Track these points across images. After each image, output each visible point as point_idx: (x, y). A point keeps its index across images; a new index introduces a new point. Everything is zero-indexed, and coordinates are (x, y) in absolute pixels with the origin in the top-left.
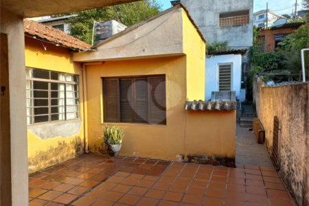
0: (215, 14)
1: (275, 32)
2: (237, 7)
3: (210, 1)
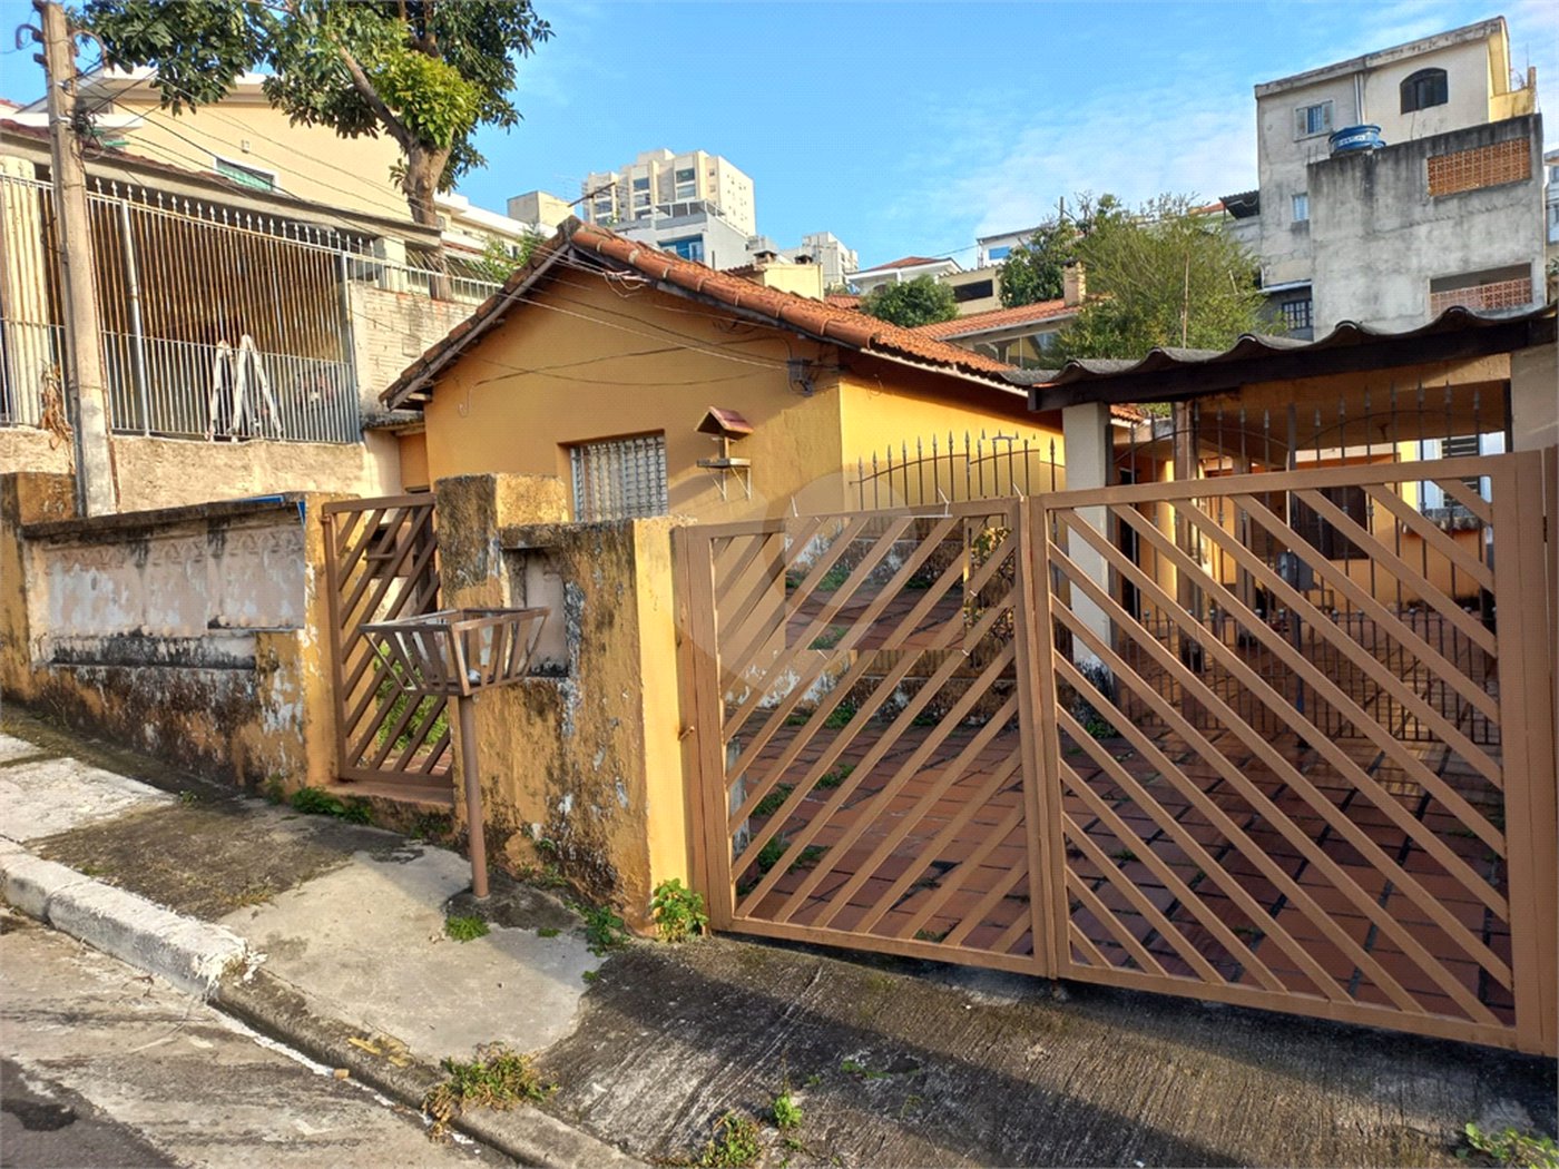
0: (1414, 281)
2: (1490, 256)
3: (1399, 245)
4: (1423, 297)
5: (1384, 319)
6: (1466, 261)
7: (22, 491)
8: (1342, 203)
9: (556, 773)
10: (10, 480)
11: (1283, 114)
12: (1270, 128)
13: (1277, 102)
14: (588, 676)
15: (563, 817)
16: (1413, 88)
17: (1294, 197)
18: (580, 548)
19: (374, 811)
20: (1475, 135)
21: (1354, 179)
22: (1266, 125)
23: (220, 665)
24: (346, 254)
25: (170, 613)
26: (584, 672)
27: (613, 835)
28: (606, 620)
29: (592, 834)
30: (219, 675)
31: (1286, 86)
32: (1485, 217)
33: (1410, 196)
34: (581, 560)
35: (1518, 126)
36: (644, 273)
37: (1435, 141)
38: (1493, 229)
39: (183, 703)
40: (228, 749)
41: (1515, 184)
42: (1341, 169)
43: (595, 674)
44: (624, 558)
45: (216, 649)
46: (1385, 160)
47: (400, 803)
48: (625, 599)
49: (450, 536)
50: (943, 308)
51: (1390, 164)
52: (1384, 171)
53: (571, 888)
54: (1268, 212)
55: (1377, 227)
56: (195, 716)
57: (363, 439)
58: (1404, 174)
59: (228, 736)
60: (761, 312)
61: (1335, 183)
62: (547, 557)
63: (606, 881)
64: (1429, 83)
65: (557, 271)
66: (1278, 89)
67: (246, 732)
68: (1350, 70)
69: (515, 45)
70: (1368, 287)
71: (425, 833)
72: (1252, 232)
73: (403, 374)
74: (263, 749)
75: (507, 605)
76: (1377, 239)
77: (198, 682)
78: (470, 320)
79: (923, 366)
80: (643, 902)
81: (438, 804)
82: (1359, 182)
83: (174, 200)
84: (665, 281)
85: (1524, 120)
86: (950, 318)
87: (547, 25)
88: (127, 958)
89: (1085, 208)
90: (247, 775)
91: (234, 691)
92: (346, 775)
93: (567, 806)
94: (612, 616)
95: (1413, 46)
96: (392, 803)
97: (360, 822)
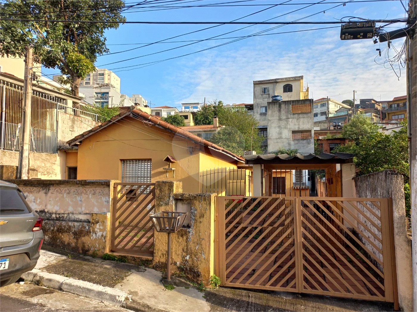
0: (289, 131)
1: (329, 142)
2: (304, 127)
3: (285, 122)
4: (291, 134)
5: (282, 138)
6: (299, 128)
7: (4, 171)
8: (274, 112)
9: (185, 250)
10: (2, 167)
11: (259, 88)
13: (258, 86)
14: (196, 228)
15: (186, 260)
16: (286, 87)
17: (261, 107)
18: (196, 200)
19: (128, 259)
20: (301, 102)
21: (277, 107)
22: (255, 90)
23: (75, 221)
24: (59, 103)
25: (56, 206)
26: (195, 227)
27: (200, 265)
28: (202, 216)
29: (194, 264)
30: (76, 224)
31: (260, 82)
32: (302, 119)
33: (288, 112)
34: (197, 203)
35: (309, 101)
36: (152, 122)
37: (293, 101)
38: (304, 122)
39: (60, 230)
40: (76, 243)
41: (308, 113)
42: (274, 104)
43: (198, 228)
44: (208, 203)
45: (74, 217)
46: (283, 104)
47: (136, 257)
48: (208, 212)
49: (159, 194)
50: (182, 123)
52: (283, 106)
53: (187, 277)
54: (255, 109)
55: (281, 118)
56: (65, 234)
57: (57, 153)
58: (287, 107)
59: (77, 240)
60: (184, 135)
61: (273, 107)
62: (183, 200)
63: (198, 275)
64: (289, 87)
65: (127, 117)
66: (258, 83)
67: (85, 239)
68: (273, 81)
69: (98, 53)
70: (279, 131)
71: (144, 264)
72: (252, 113)
73: (75, 137)
74: (90, 243)
75: (174, 211)
76: (281, 121)
77: (68, 225)
78: (99, 126)
79: (217, 150)
80: (208, 281)
81: (149, 257)
83: (17, 86)
84: (158, 125)
85: (310, 100)
86: (184, 126)
87: (109, 50)
88: (93, 298)
89: (215, 103)
90: (83, 250)
91: (82, 228)
92: (113, 250)
93: (188, 258)
94: (204, 215)
95: (286, 78)
96: (133, 257)
97: (124, 262)
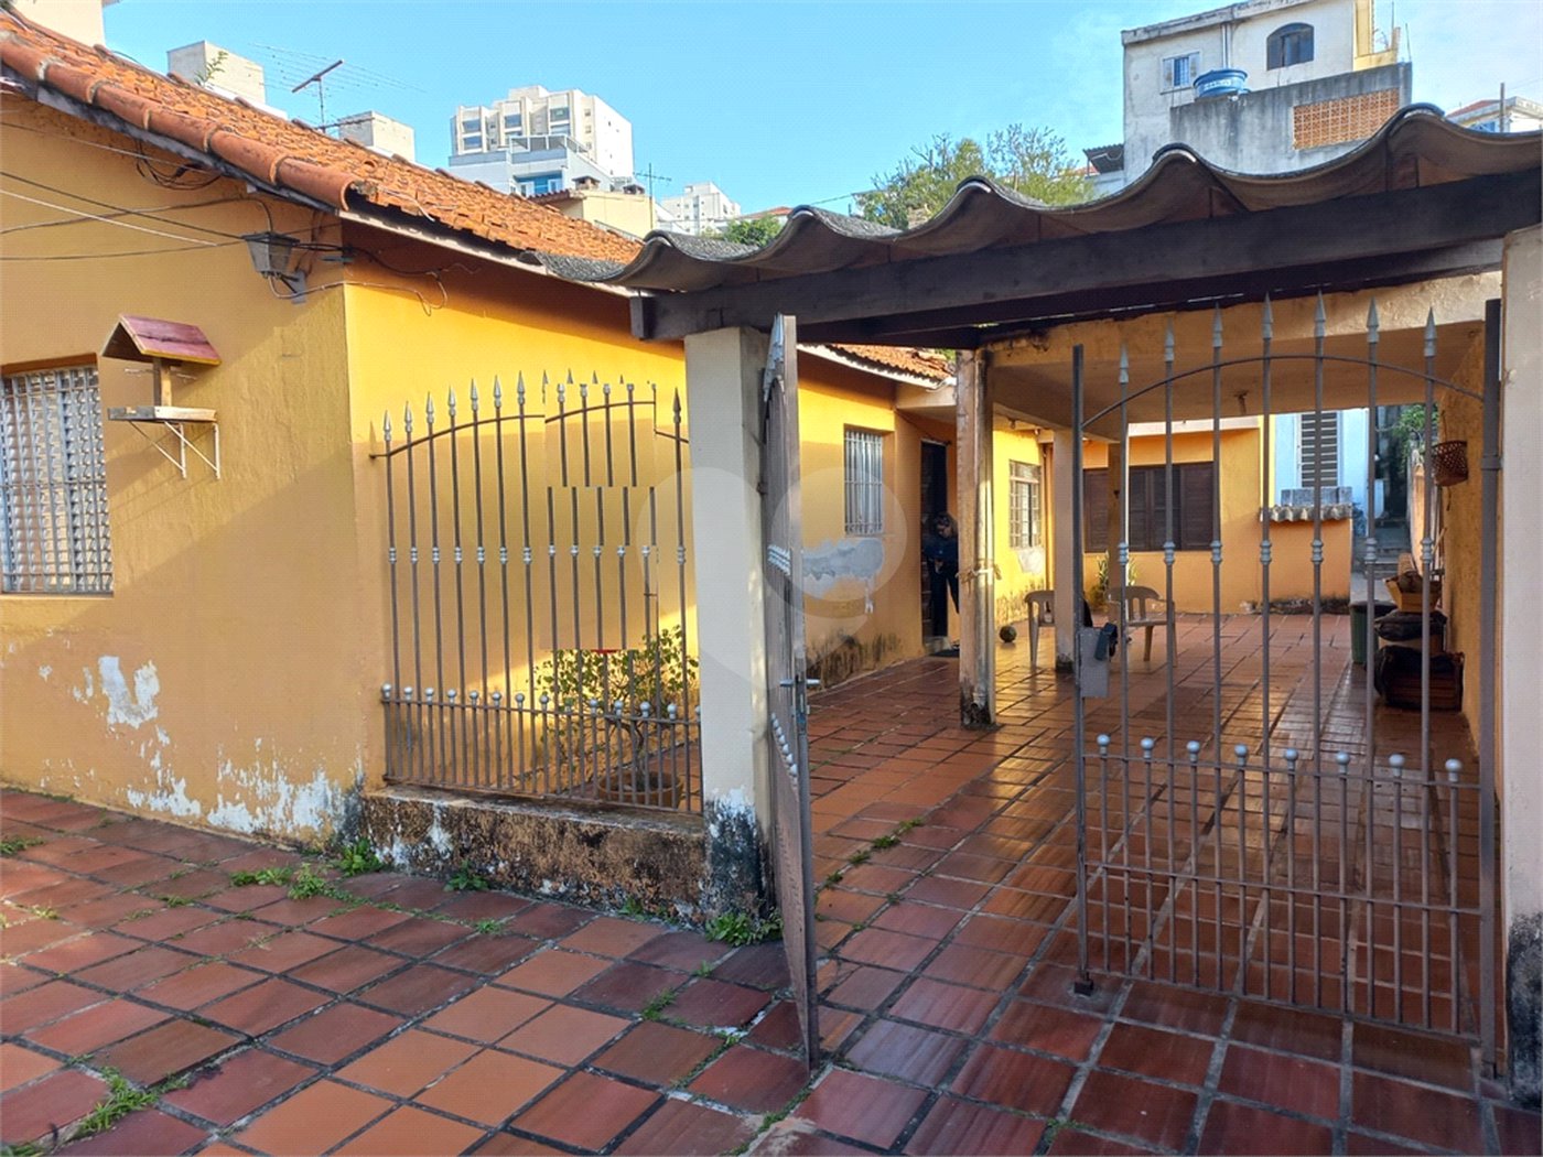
8: (1206, 152)
12: (1137, 77)
13: (1143, 51)
16: (1280, 43)
20: (1343, 84)
21: (1219, 127)
22: (1132, 75)
31: (1154, 34)
33: (1274, 146)
35: (1388, 75)
37: (1303, 86)
42: (1206, 115)
46: (1250, 106)
51: (1255, 111)
52: (1249, 118)
54: (1131, 166)
58: (1269, 124)
60: (184, 141)
61: (1198, 129)
64: (1295, 38)
66: (1145, 37)
68: (1217, 20)
72: (1116, 187)
82: (1223, 130)
85: (1393, 70)
